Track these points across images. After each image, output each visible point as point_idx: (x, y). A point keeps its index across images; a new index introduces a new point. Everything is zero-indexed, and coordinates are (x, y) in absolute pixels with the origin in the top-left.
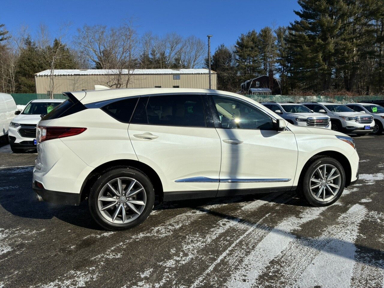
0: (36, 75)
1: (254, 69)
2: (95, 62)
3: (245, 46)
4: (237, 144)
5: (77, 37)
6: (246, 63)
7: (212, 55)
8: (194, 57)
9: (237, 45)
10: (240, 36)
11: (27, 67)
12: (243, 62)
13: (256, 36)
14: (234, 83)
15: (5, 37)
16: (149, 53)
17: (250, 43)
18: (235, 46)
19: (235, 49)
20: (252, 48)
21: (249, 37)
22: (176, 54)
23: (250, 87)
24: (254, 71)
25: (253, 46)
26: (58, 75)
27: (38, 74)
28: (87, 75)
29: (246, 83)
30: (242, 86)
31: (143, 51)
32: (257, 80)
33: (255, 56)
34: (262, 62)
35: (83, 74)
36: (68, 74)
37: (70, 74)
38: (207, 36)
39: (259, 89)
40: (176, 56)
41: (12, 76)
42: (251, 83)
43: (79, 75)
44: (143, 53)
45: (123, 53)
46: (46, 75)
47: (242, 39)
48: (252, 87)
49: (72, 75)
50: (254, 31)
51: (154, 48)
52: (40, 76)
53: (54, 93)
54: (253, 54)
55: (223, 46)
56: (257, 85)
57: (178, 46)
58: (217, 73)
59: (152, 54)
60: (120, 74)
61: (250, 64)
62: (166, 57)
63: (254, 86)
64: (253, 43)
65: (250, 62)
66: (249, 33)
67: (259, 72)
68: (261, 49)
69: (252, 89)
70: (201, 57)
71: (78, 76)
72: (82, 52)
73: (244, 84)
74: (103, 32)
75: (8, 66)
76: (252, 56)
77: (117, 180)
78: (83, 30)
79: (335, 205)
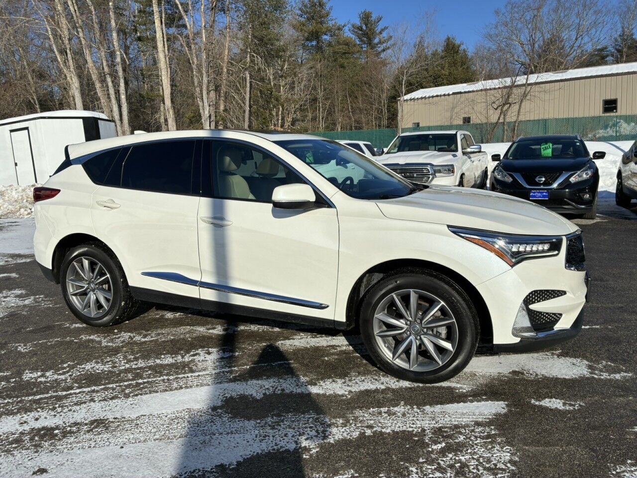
0: (400, 100)
2: (521, 63)
15: (388, 46)
26: (429, 97)
28: (473, 91)
31: (620, 29)
35: (467, 90)
36: (444, 93)
37: (447, 93)
41: (384, 103)
44: (619, 32)
46: (412, 99)
49: (449, 95)
53: (403, 127)
60: (513, 86)
71: (459, 95)
77: (81, 259)
78: (503, 10)
79: (449, 388)
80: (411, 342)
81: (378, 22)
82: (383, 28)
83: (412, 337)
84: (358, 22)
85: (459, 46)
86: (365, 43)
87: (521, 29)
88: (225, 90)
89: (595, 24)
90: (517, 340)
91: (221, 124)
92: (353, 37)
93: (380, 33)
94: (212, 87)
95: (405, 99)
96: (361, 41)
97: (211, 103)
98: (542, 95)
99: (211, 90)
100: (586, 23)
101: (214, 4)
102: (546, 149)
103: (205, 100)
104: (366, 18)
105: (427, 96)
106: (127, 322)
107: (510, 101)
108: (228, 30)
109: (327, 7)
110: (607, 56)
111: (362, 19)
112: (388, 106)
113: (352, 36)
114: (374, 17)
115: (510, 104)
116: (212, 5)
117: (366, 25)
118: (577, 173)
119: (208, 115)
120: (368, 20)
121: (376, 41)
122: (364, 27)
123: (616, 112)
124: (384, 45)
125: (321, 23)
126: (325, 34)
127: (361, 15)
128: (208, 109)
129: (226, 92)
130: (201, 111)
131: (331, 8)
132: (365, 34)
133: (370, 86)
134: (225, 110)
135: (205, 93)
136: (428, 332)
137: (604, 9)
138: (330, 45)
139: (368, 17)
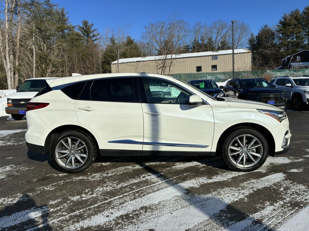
0: (112, 63)
1: (297, 45)
2: (157, 50)
3: (287, 24)
4: (156, 115)
5: (144, 32)
6: (289, 40)
7: (256, 35)
8: (238, 39)
9: (279, 25)
10: (283, 16)
11: (109, 58)
12: (286, 39)
13: (299, 14)
14: (276, 59)
15: (97, 38)
16: (199, 39)
17: (292, 21)
18: (278, 25)
19: (277, 28)
20: (295, 25)
21: (291, 16)
22: (221, 38)
23: (290, 62)
24: (297, 47)
25: (296, 23)
26: (126, 63)
27: (113, 63)
28: (145, 61)
29: (286, 58)
30: (283, 61)
31: (194, 38)
32: (299, 55)
33: (298, 33)
34: (306, 38)
35: (142, 60)
36: (132, 61)
37: (134, 61)
38: (231, 22)
39: (299, 63)
40: (222, 40)
41: (100, 65)
42: (292, 58)
43: (140, 61)
44: (194, 39)
45: (178, 41)
47: (285, 19)
48: (292, 62)
50: (297, 10)
51: (203, 35)
52: (114, 64)
54: (296, 31)
55: (266, 26)
56: (298, 59)
57: (223, 31)
58: (252, 52)
59: (201, 40)
61: (293, 40)
62: (213, 41)
63: (294, 60)
64: (296, 21)
65: (293, 38)
66: (292, 12)
67: (302, 47)
68: (304, 26)
69: (292, 64)
70: (244, 38)
72: (148, 44)
73: (285, 60)
74: (163, 27)
75: (98, 58)
76: (295, 32)
77: (67, 138)
78: (148, 27)
79: (258, 172)
80: (243, 156)
81: (92, 26)
82: (94, 29)
83: (244, 154)
84: (82, 25)
85: (133, 41)
86: (86, 36)
87: (156, 35)
88: (18, 55)
89: (184, 36)
90: (283, 149)
91: (17, 73)
92: (80, 32)
93: (93, 31)
94: (11, 53)
95: (115, 63)
96: (84, 34)
97: (11, 61)
98: (177, 64)
99: (11, 54)
100: (181, 35)
101: (13, 9)
102: (202, 85)
103: (8, 60)
104: (86, 23)
105: (125, 62)
106: (88, 169)
107: (165, 66)
108: (19, 23)
109: (66, 17)
110: (189, 49)
111: (84, 24)
112: (102, 66)
113: (78, 31)
114: (89, 24)
115: (165, 67)
116: (11, 10)
117: (86, 27)
118: (219, 94)
119: (9, 68)
120: (87, 25)
121: (91, 35)
122: (85, 28)
123: (201, 71)
124: (96, 37)
125: (64, 24)
126: (66, 30)
127: (83, 22)
128: (9, 65)
129: (19, 56)
130: (5, 65)
131: (68, 17)
132: (86, 31)
133: (92, 56)
134: (20, 65)
135: (7, 56)
136: (250, 151)
137: (187, 30)
138: (69, 35)
139: (87, 23)
